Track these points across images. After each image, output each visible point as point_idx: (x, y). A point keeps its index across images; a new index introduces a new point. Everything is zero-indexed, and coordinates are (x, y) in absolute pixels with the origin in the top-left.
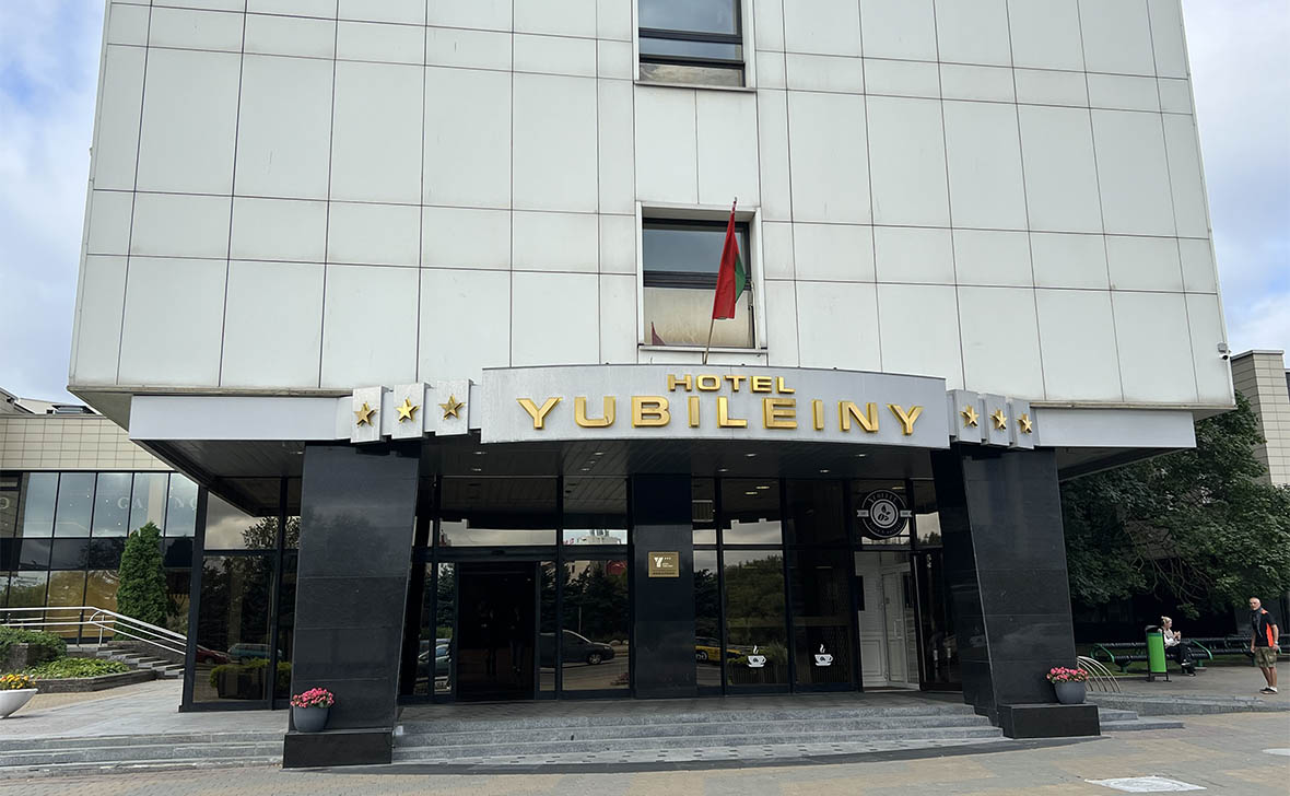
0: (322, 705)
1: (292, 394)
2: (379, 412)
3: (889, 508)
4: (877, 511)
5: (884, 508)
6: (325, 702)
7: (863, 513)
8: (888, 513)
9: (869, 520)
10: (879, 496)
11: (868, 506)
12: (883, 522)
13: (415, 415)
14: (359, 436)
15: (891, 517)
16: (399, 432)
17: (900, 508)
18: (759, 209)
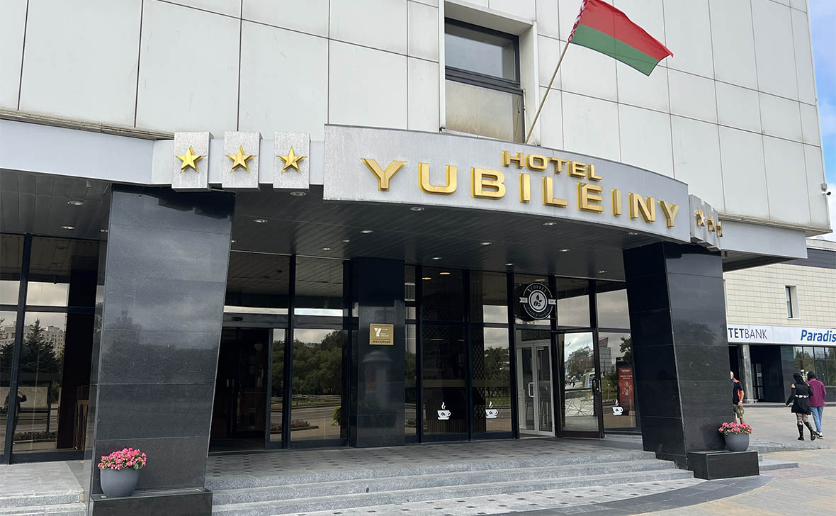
0: (137, 467)
1: (104, 130)
2: (207, 157)
3: (541, 297)
4: (534, 299)
5: (538, 297)
6: (140, 463)
7: (523, 300)
8: (541, 301)
9: (527, 305)
10: (534, 287)
11: (527, 295)
12: (537, 307)
13: (250, 165)
14: (181, 182)
15: (543, 304)
16: (230, 181)
17: (549, 297)
18: (535, 23)
